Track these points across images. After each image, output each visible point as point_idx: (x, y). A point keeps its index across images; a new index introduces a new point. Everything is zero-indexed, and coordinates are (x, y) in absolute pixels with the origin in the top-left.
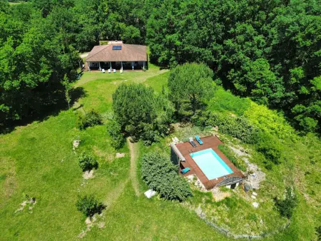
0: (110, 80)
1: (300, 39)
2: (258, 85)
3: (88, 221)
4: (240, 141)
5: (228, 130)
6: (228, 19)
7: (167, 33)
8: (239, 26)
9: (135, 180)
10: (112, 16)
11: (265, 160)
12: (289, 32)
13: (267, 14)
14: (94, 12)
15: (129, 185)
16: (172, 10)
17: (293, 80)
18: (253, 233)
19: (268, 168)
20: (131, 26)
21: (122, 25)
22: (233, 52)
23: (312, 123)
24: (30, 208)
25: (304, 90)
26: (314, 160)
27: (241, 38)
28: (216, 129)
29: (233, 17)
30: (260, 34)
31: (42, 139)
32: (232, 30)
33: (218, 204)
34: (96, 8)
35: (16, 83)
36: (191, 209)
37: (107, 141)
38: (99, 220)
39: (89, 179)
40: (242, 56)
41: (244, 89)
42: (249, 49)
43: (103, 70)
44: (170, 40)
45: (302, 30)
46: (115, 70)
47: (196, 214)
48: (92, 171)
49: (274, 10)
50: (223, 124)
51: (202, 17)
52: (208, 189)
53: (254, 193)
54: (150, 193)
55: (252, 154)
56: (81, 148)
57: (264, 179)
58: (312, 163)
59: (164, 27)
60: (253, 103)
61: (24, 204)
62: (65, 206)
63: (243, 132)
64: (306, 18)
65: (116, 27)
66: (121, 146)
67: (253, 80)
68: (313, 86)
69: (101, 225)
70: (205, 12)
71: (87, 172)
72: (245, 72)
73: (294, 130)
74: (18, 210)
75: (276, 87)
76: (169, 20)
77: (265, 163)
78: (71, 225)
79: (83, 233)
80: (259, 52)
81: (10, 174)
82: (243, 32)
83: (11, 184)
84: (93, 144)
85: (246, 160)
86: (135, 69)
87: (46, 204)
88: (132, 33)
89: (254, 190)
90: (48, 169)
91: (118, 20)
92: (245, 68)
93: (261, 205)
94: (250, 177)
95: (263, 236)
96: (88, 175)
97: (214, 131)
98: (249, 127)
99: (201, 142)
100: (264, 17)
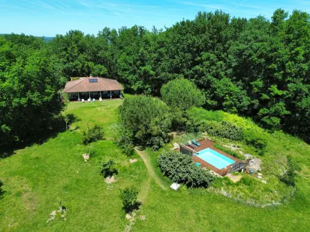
0: (94, 107)
1: (256, 59)
2: (228, 98)
3: (128, 216)
4: (228, 140)
5: (217, 132)
6: (195, 49)
7: (140, 65)
8: (205, 55)
9: (156, 178)
10: (81, 57)
11: (256, 150)
12: (245, 55)
13: (223, 45)
14: (64, 52)
15: (153, 183)
16: (144, 47)
17: (256, 90)
18: (273, 201)
19: (261, 154)
20: (99, 65)
21: (91, 64)
22: (202, 74)
23: (277, 121)
24: (63, 216)
25: (265, 96)
26: (287, 147)
27: (207, 63)
28: (206, 133)
29: (198, 48)
30: (220, 60)
31: (47, 157)
32: (199, 58)
33: (237, 184)
34: (66, 49)
35: (23, 101)
36: (217, 192)
37: (117, 151)
38: (138, 214)
39: (113, 183)
40: (210, 77)
41: (215, 103)
42: (214, 71)
43: (83, 100)
44: (145, 70)
45: (256, 52)
46: (94, 100)
47: (223, 195)
48: (113, 177)
49: (228, 42)
50: (212, 128)
51: (173, 49)
52: (223, 175)
53: (259, 174)
54: (175, 186)
55: (243, 147)
56: (93, 159)
57: (262, 163)
58: (288, 150)
59: (138, 60)
60: (225, 113)
61: (54, 213)
62: (99, 209)
63: (230, 131)
64: (256, 45)
65: (85, 65)
66: (131, 154)
67: (222, 95)
68: (272, 92)
69: (143, 218)
70: (175, 46)
71: (108, 178)
72: (215, 89)
73: (263, 130)
74: (50, 220)
75: (242, 98)
76: (142, 54)
77: (257, 151)
78: (113, 222)
79: (129, 228)
80: (222, 74)
81: (24, 191)
82: (208, 59)
83: (30, 199)
84: (103, 154)
85: (241, 152)
86: (113, 98)
87: (78, 210)
88: (100, 71)
89: (258, 171)
90: (66, 181)
91: (87, 59)
92: (213, 86)
93: (268, 181)
94: (251, 164)
95: (282, 202)
96: (110, 180)
97: (205, 135)
98: (234, 127)
99: (199, 144)
100: (221, 48)
